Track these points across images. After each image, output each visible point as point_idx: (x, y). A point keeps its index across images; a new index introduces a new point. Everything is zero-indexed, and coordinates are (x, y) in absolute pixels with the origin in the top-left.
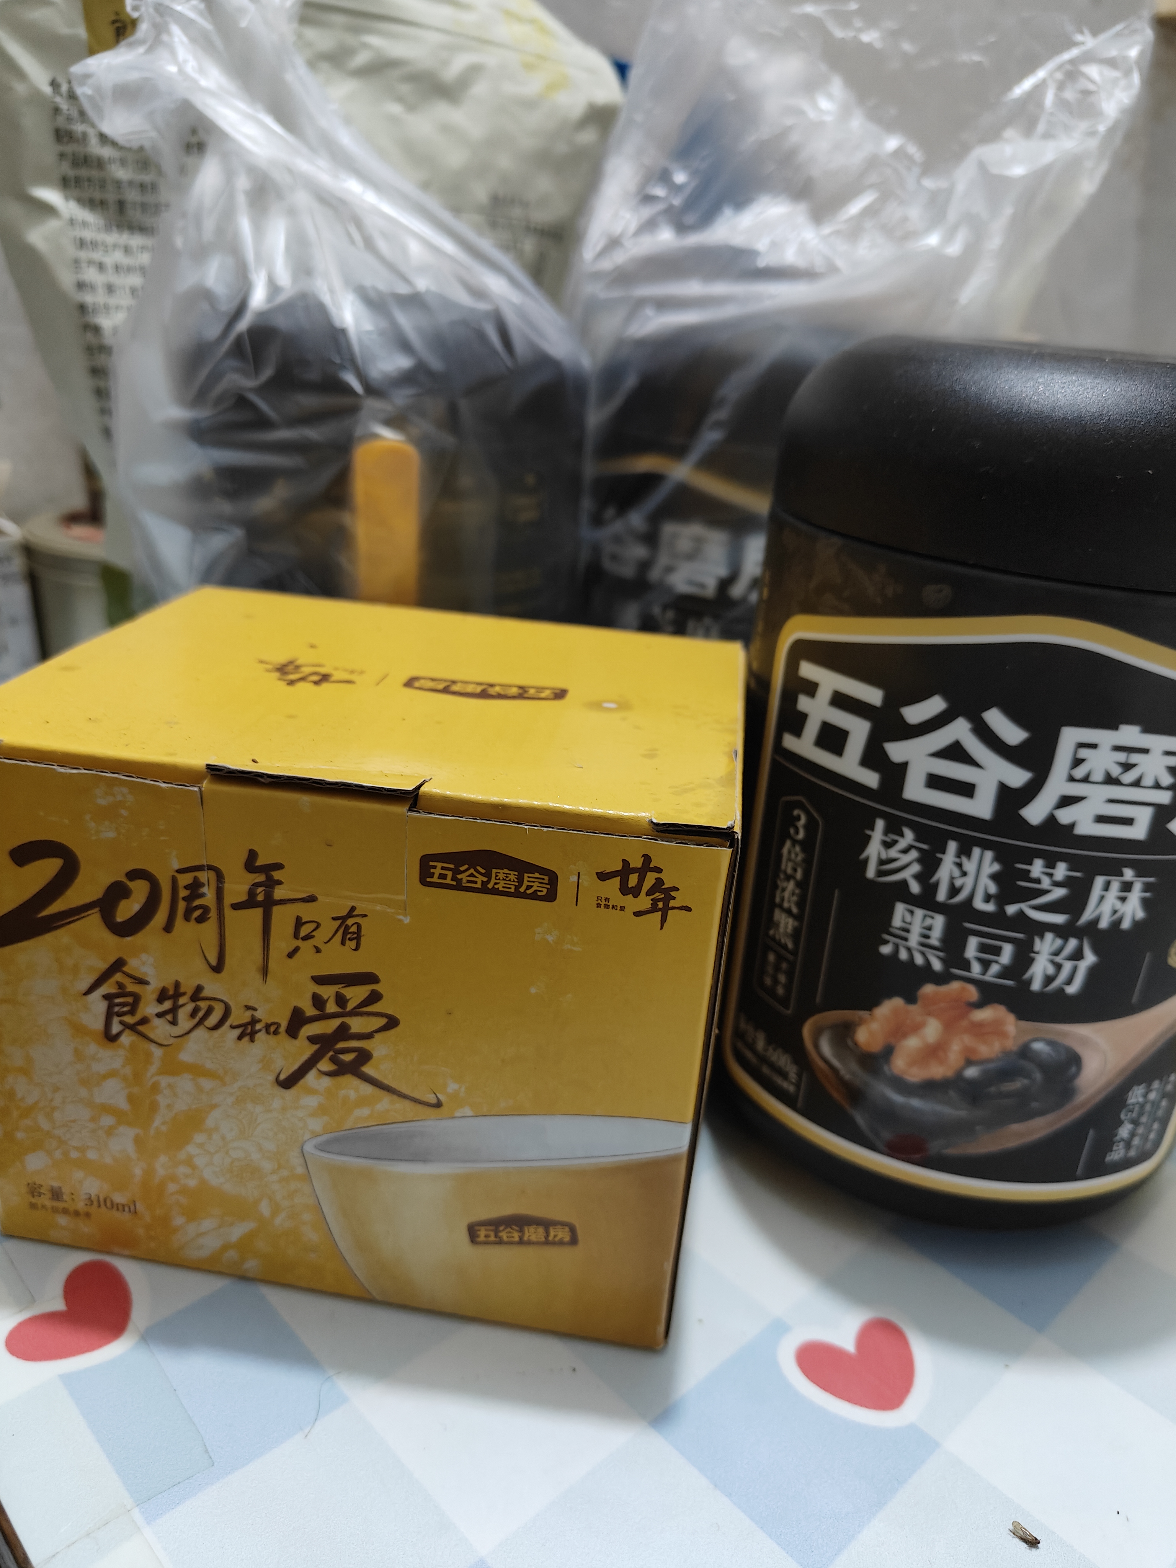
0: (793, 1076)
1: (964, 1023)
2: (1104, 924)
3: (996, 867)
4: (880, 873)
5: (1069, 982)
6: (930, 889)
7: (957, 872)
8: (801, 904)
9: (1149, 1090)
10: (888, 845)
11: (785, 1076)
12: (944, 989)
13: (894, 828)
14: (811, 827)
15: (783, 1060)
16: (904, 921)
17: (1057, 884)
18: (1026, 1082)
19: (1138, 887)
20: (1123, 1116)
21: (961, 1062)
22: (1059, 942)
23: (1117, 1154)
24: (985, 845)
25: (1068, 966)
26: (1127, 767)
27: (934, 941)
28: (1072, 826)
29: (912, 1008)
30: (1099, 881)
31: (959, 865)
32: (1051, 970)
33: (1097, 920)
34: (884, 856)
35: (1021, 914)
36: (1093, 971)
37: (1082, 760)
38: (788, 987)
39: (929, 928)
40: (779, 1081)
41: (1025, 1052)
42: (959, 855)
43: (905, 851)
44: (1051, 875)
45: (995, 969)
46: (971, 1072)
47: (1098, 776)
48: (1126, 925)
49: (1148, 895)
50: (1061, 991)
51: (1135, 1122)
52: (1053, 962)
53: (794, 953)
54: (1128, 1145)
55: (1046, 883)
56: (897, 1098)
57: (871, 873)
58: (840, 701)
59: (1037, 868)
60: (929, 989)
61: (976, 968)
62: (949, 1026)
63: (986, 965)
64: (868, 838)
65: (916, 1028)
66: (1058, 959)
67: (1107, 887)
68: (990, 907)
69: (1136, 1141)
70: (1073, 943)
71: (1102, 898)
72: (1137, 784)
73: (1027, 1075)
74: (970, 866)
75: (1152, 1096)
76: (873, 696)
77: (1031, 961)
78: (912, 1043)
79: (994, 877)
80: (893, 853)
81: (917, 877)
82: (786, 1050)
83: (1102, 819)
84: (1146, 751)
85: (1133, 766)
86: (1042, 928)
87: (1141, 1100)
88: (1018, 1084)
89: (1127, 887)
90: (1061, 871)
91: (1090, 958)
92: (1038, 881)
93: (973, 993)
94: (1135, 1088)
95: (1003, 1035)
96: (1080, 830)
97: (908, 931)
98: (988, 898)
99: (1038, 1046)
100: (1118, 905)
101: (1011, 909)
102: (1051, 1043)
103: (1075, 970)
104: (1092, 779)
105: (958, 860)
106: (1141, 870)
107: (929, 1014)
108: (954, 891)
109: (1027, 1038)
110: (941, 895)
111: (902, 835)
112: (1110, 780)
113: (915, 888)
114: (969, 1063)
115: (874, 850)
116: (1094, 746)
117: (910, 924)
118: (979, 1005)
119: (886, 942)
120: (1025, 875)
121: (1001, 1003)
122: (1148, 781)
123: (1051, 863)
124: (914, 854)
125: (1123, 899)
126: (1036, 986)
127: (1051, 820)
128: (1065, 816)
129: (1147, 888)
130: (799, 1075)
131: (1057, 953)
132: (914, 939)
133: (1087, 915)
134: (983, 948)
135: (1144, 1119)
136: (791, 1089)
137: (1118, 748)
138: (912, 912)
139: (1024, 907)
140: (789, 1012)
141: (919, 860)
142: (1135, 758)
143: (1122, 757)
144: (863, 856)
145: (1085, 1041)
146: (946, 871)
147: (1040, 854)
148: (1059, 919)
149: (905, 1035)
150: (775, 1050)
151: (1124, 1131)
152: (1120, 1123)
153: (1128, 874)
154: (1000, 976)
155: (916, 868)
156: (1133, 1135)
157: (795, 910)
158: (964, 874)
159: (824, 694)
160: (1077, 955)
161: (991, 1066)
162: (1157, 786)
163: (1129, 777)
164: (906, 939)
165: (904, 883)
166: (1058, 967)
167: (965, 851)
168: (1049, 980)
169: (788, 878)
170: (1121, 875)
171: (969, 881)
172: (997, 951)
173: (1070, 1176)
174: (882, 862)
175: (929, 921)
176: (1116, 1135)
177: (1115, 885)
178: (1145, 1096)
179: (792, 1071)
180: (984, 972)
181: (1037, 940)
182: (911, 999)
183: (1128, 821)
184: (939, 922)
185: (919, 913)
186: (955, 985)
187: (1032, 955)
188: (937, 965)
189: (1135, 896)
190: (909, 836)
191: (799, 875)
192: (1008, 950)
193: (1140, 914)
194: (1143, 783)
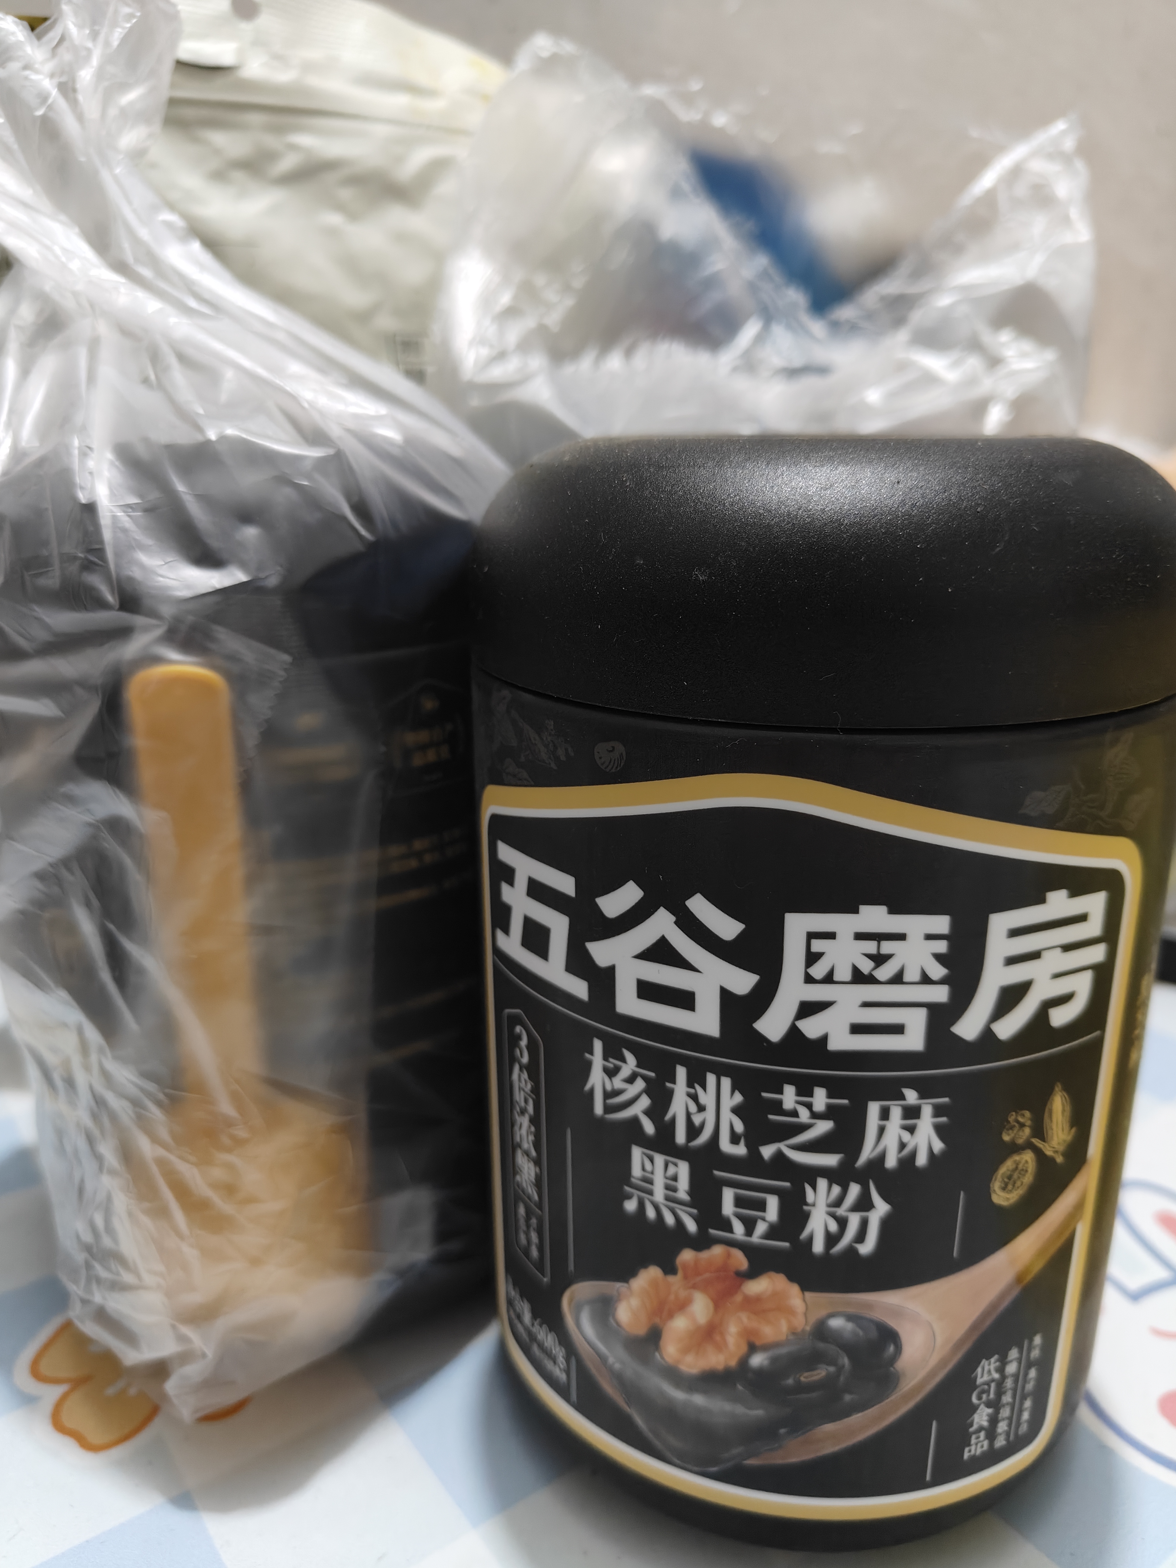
0: (561, 1359)
1: (738, 1298)
2: (891, 1162)
3: (738, 1098)
4: (608, 1109)
5: (861, 1236)
6: (666, 1129)
7: (693, 1108)
8: (537, 1145)
9: (1004, 1362)
10: (611, 1073)
11: (554, 1361)
12: (705, 1255)
13: (613, 1051)
14: (532, 1047)
15: (549, 1340)
16: (644, 1169)
17: (815, 1115)
18: (832, 1369)
19: (927, 1111)
20: (974, 1400)
21: (744, 1349)
22: (836, 1190)
23: (977, 1446)
24: (720, 1071)
25: (854, 1221)
26: (879, 959)
27: (683, 1193)
28: (824, 1039)
29: (671, 1279)
30: (874, 1109)
31: (694, 1098)
32: (833, 1227)
33: (882, 1157)
34: (609, 1088)
35: (779, 1156)
36: (886, 1224)
37: (819, 956)
38: (541, 1249)
39: (675, 1178)
40: (549, 1365)
41: (821, 1331)
42: (690, 1084)
43: (631, 1080)
44: (809, 1106)
45: (761, 1228)
46: (757, 1360)
47: (843, 973)
48: (922, 1160)
49: (944, 1119)
50: (851, 1251)
51: (995, 1404)
52: (833, 1216)
53: (540, 1206)
54: (991, 1434)
55: (804, 1115)
56: (678, 1395)
57: (599, 1109)
58: (537, 891)
59: (789, 1097)
60: (687, 1256)
61: (739, 1229)
62: (719, 1302)
63: (750, 1225)
64: (588, 1065)
65: (683, 1306)
66: (841, 1211)
67: (885, 1114)
68: (741, 1150)
69: (1002, 1427)
70: (854, 1190)
71: (882, 1130)
72: (898, 979)
73: (832, 1362)
74: (707, 1098)
75: (1011, 1368)
76: (565, 884)
77: (806, 1217)
78: (679, 1325)
79: (736, 1110)
80: (618, 1082)
81: (648, 1113)
82: (551, 1329)
83: (857, 1029)
84: (901, 937)
85: (888, 957)
86: (811, 1174)
87: (996, 1376)
88: (821, 1373)
89: (912, 1113)
90: (820, 1099)
91: (881, 1208)
92: (795, 1113)
93: (740, 1261)
94: (984, 1362)
95: (790, 1311)
96: (834, 1045)
97: (651, 1182)
98: (735, 1139)
99: (836, 1323)
100: (906, 1136)
101: (767, 1152)
102: (850, 1318)
103: (864, 1224)
104: (836, 978)
105: (692, 1091)
106: (926, 1089)
107: (694, 1287)
108: (693, 1131)
109: (822, 1313)
110: (681, 1137)
111: (624, 1060)
112: (859, 977)
113: (649, 1128)
114: (753, 1348)
115: (597, 1079)
116: (831, 936)
117: (652, 1173)
118: (753, 1273)
119: (629, 1197)
120: (777, 1106)
121: (777, 1270)
122: (912, 975)
123: (805, 1089)
124: (640, 1084)
125: (911, 1130)
126: (818, 1247)
127: (794, 1032)
128: (811, 1028)
129: (938, 1111)
130: (568, 1360)
131: (838, 1203)
132: (659, 1194)
133: (867, 1153)
134: (739, 1202)
135: (1007, 1398)
136: (563, 1377)
137: (860, 936)
138: (652, 1160)
139: (783, 1146)
140: (545, 1280)
141: (647, 1091)
142: (887, 947)
143: (871, 947)
144: (588, 1087)
145: (898, 1312)
146: (679, 1105)
147: (791, 1079)
148: (831, 1160)
149: (671, 1315)
150: (541, 1326)
151: (981, 1417)
152: (974, 1409)
153: (911, 1096)
154: (768, 1236)
155: (645, 1102)
156: (994, 1421)
157: (534, 1153)
158: (701, 1108)
159: (521, 882)
160: (864, 1204)
161: (784, 1351)
162: (926, 980)
163: (885, 972)
164: (651, 1193)
165: (635, 1122)
166: (843, 1223)
167: (696, 1079)
168: (831, 1239)
169: (523, 1112)
170: (903, 1097)
171: (709, 1116)
172: (761, 1206)
173: (918, 1484)
174: (607, 1095)
175: (672, 1170)
176: (971, 1425)
177: (896, 1112)
178: (1001, 1370)
179: (560, 1353)
180: (749, 1231)
181: (809, 1189)
182: (669, 1269)
183: (898, 1029)
184: (683, 1169)
185: (659, 1159)
186: (717, 1251)
187: (805, 1208)
188: (691, 1226)
189: (926, 1123)
190: (631, 1059)
191: (530, 1109)
192: (773, 1203)
193: (938, 1146)
194: (907, 978)
